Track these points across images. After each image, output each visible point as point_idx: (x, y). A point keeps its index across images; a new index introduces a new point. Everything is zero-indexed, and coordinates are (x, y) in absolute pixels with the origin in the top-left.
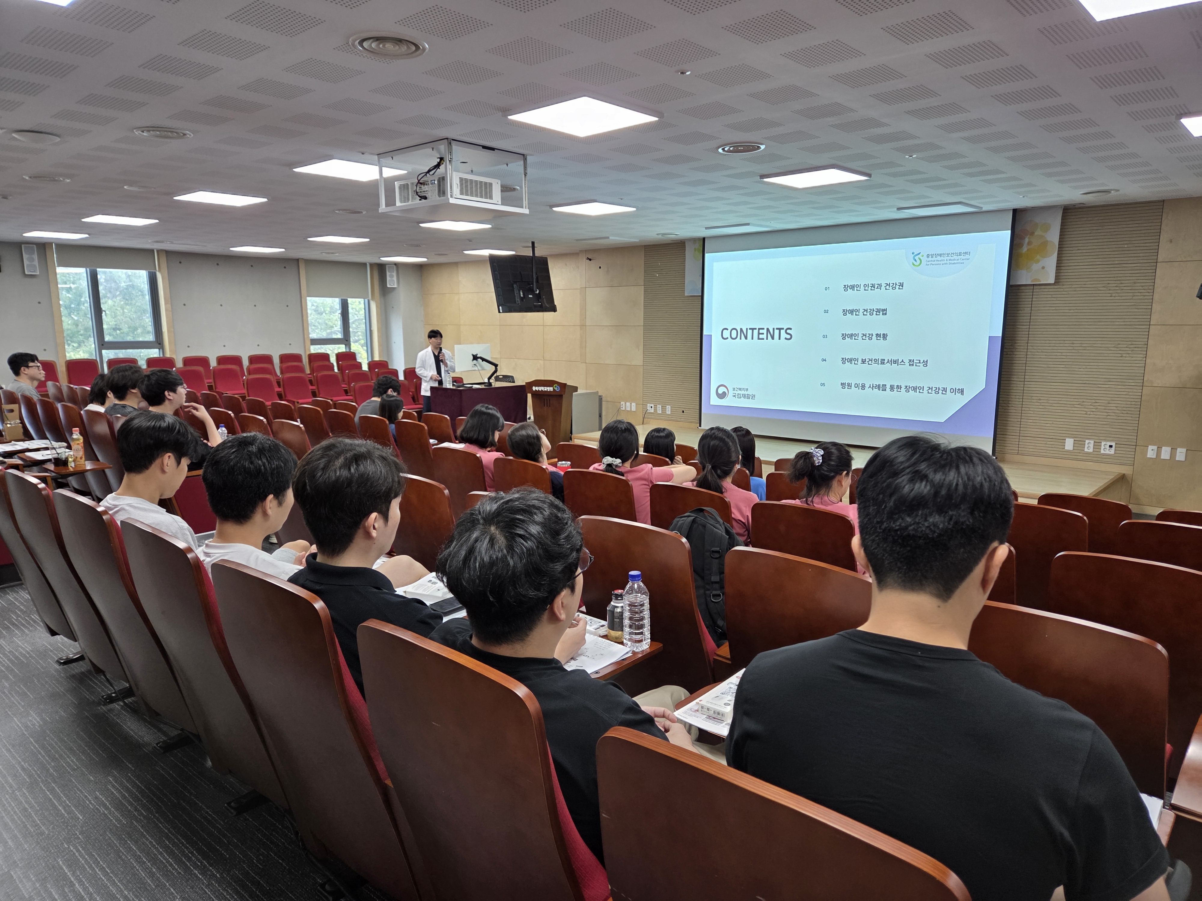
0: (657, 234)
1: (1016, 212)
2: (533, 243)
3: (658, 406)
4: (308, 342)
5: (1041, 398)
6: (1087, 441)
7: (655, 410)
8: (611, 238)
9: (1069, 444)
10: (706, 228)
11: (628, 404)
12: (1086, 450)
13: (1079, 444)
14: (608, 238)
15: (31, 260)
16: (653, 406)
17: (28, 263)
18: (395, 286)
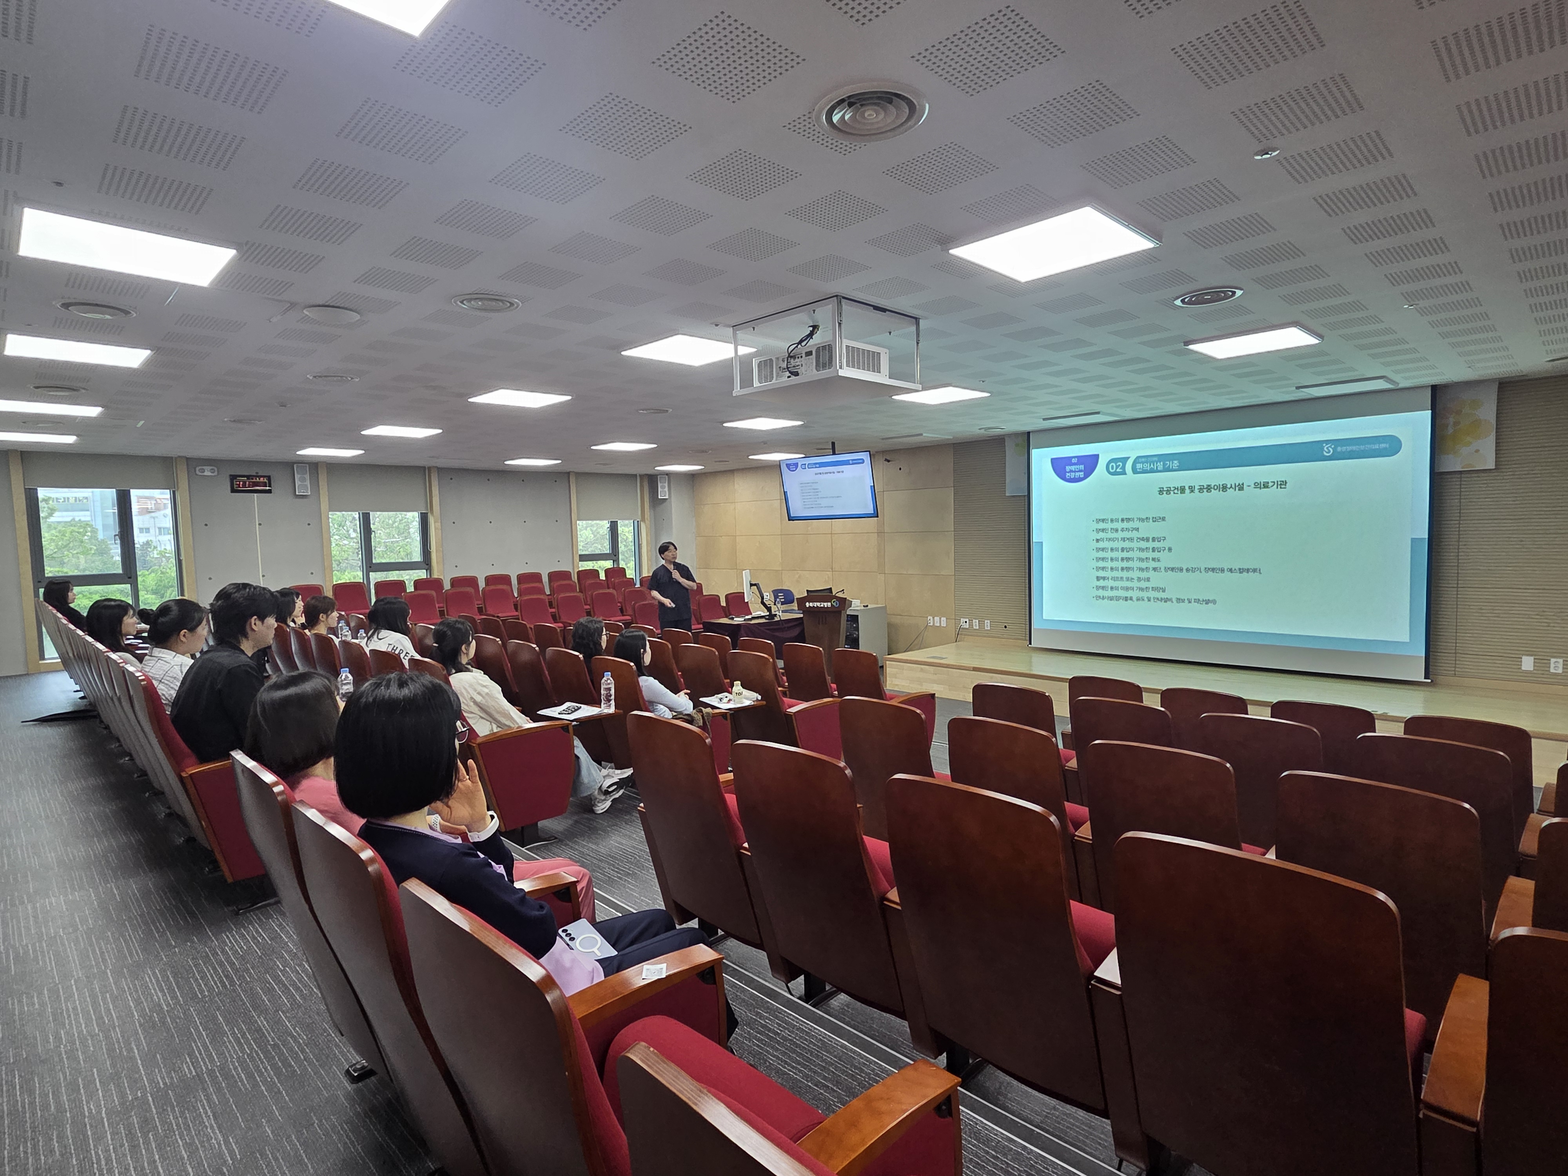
0: (980, 429)
1: (1434, 388)
2: (833, 444)
3: (974, 621)
4: (577, 558)
5: (1483, 608)
6: (1553, 660)
7: (971, 625)
8: (924, 435)
9: (1528, 664)
10: (1044, 419)
11: (937, 619)
12: (1552, 670)
13: (1542, 663)
14: (921, 435)
15: (303, 480)
16: (967, 620)
17: (300, 483)
18: (667, 497)
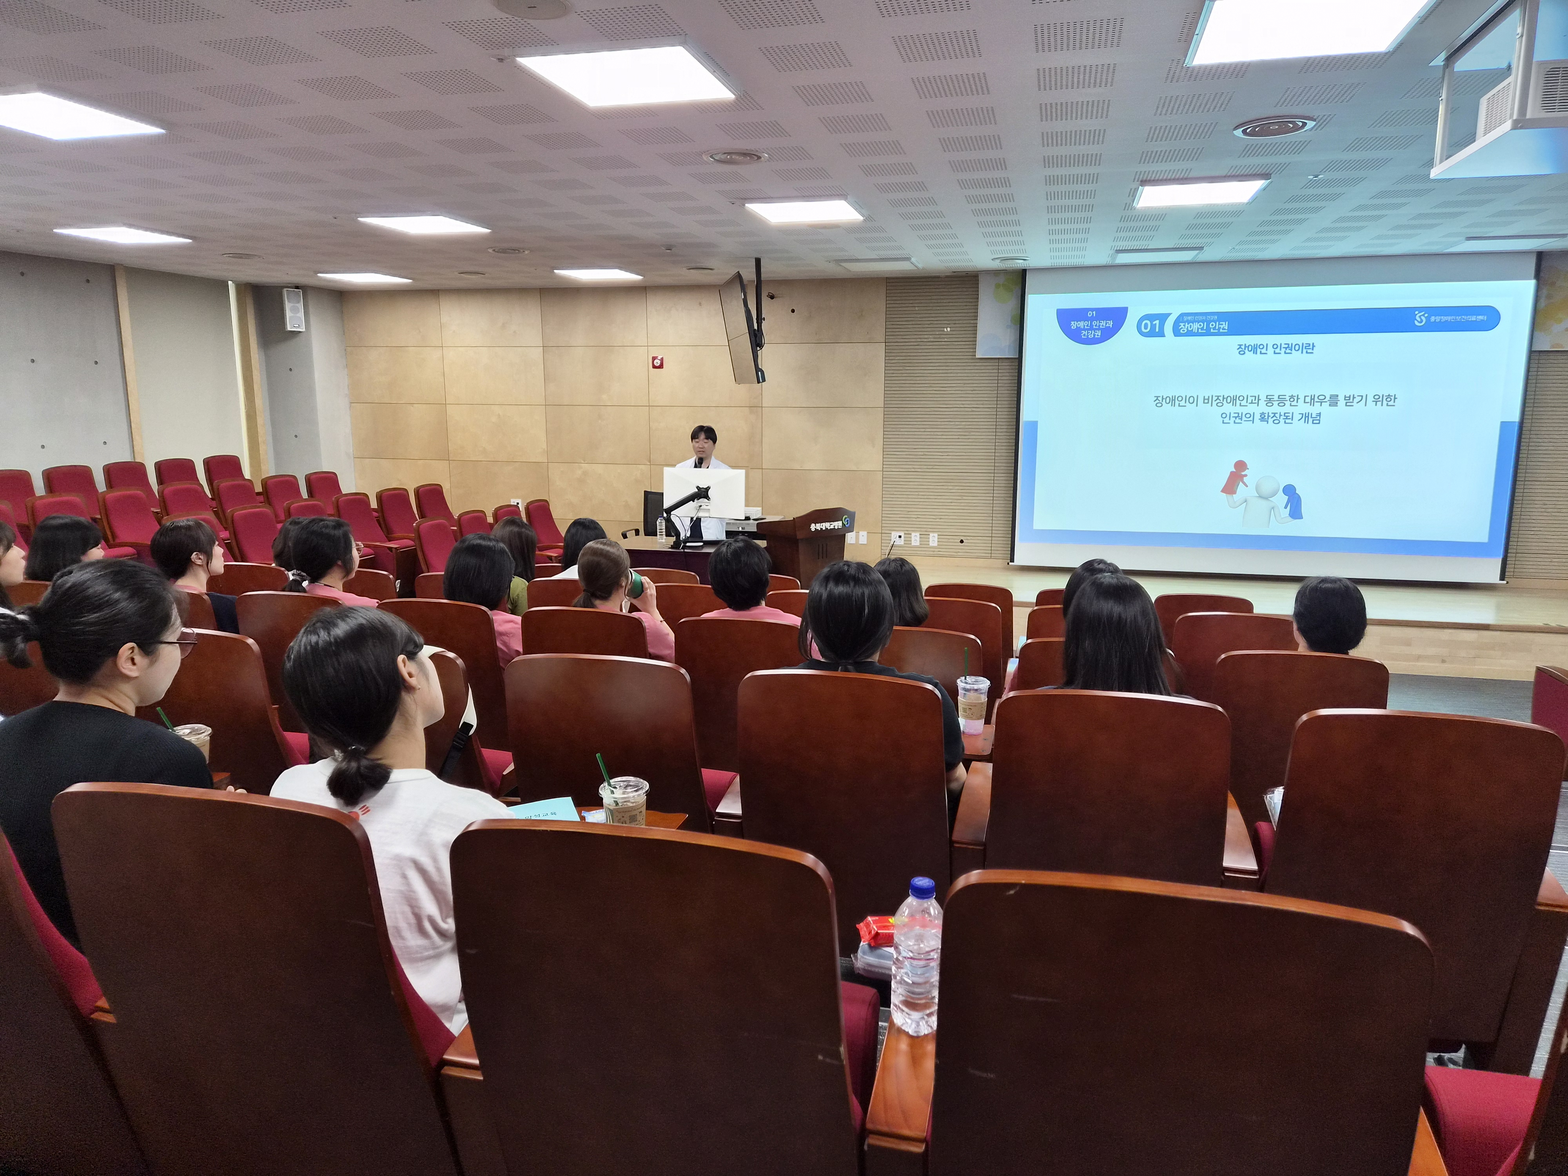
1: (1541, 256)
2: (758, 262)
3: (913, 534)
7: (908, 541)
16: (902, 534)
18: (303, 329)
